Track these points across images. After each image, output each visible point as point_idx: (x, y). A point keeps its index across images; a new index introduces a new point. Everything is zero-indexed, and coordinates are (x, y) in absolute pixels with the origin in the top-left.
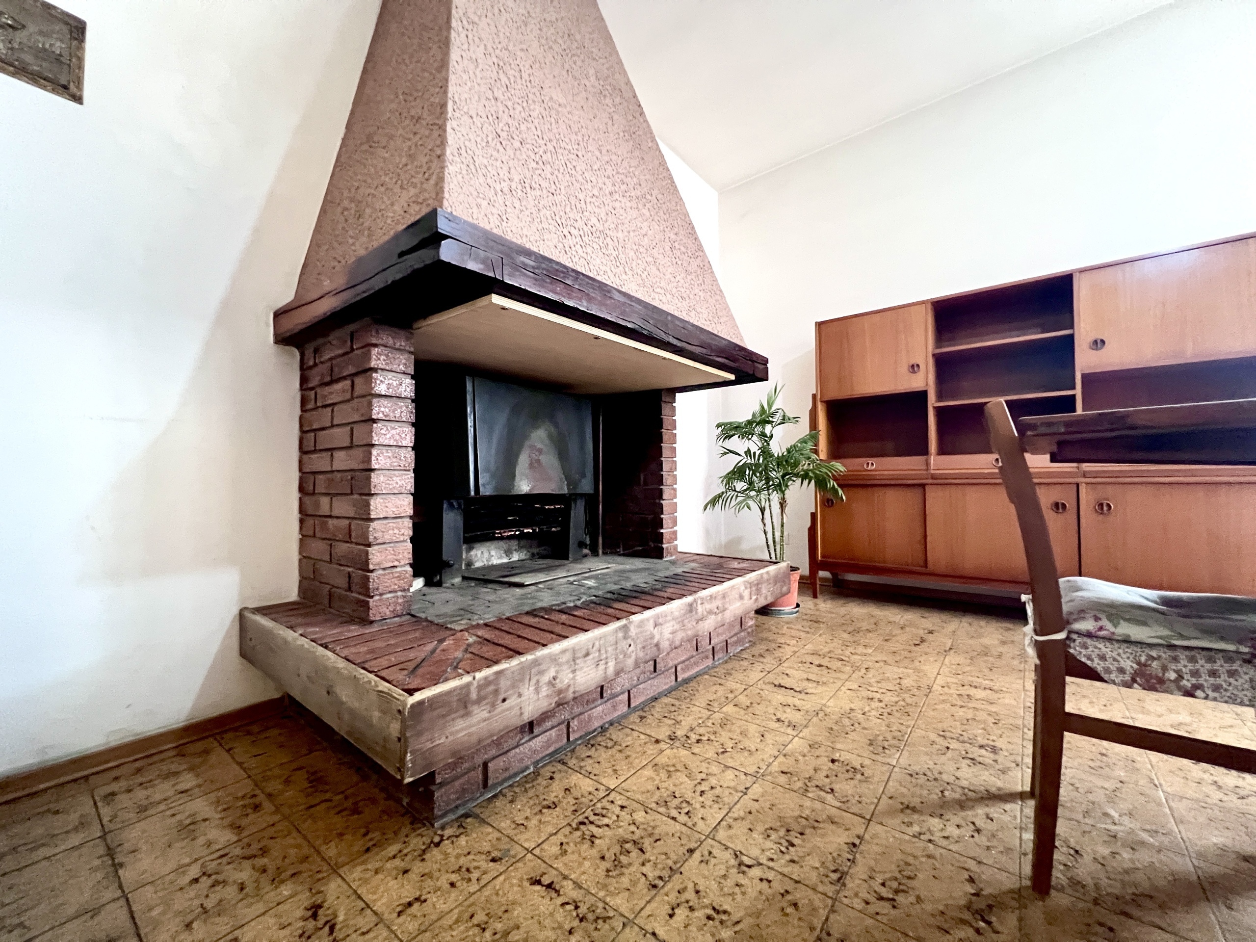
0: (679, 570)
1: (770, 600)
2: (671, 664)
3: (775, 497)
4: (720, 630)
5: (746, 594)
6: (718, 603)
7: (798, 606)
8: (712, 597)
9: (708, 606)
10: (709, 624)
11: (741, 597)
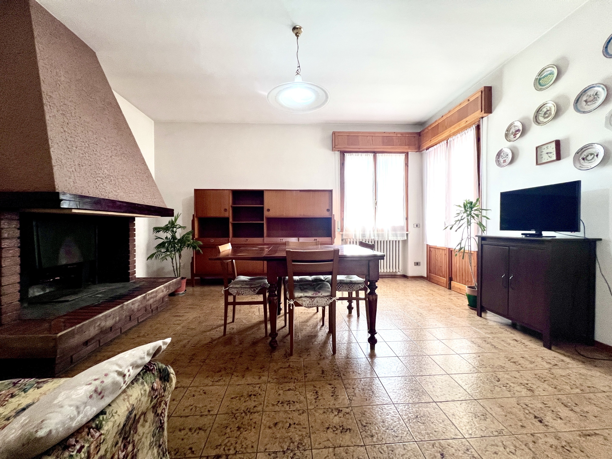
0: (138, 286)
1: (173, 290)
2: (137, 317)
3: (177, 255)
4: (155, 303)
5: (165, 290)
6: (154, 294)
7: (186, 290)
8: (152, 293)
9: (150, 296)
10: (151, 301)
11: (163, 291)
